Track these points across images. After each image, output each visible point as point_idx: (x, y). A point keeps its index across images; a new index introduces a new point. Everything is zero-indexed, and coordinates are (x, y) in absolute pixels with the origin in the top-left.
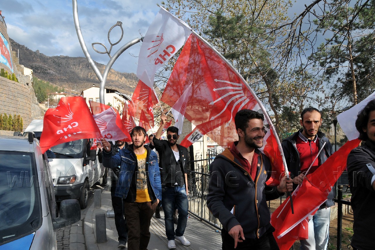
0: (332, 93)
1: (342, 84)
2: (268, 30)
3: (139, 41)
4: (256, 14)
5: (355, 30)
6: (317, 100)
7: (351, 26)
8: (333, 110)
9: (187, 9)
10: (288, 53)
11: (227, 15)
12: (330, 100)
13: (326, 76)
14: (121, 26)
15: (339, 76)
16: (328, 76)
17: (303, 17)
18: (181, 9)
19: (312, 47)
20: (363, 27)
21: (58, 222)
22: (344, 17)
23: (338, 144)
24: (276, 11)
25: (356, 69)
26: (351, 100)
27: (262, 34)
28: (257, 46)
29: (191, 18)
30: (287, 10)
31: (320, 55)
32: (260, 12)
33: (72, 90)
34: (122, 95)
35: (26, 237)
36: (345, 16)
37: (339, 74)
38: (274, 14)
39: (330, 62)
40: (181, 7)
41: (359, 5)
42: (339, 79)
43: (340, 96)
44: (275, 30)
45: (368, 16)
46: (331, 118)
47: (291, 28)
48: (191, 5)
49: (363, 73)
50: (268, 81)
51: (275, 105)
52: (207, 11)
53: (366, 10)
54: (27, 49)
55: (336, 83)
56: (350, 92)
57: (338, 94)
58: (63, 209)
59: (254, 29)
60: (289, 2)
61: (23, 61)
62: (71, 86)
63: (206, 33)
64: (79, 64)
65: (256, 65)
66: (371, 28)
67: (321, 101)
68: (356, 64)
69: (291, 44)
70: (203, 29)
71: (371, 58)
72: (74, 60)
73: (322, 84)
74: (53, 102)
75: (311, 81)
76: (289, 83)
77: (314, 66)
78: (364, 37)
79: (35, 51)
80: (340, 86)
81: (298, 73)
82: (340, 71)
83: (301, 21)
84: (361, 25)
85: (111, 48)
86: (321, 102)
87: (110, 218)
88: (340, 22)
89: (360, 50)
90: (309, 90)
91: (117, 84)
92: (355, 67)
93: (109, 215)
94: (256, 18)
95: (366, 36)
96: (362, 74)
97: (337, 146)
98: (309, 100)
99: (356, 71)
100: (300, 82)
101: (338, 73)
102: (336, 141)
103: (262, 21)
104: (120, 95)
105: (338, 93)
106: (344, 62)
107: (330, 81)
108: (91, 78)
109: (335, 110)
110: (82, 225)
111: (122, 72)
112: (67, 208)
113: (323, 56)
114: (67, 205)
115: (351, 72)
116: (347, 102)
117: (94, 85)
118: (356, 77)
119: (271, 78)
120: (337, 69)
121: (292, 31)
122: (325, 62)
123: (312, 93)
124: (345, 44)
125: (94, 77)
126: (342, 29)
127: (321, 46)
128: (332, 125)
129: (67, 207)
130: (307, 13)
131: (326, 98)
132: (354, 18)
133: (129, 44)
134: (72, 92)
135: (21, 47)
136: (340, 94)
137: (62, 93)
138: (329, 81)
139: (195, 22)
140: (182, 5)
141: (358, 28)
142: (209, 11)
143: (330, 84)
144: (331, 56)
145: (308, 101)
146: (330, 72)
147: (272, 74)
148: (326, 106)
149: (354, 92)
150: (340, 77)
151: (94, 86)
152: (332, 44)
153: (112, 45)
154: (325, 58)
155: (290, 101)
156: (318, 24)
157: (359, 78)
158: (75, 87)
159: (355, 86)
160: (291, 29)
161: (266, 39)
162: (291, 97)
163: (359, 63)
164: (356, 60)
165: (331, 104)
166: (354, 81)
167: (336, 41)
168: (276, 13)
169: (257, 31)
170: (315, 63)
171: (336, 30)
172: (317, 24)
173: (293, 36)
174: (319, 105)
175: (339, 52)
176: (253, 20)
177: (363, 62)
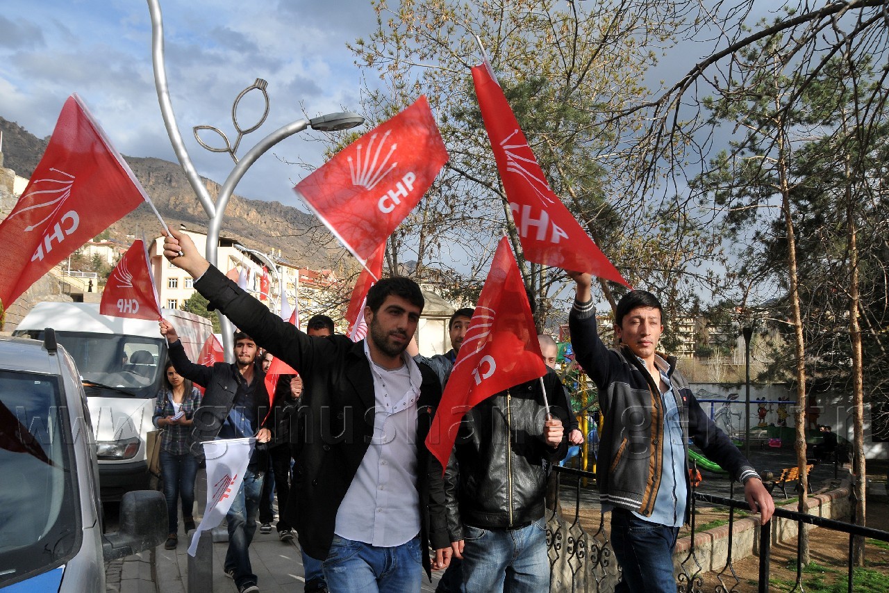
0: (741, 265)
1: (764, 246)
2: (602, 116)
3: (304, 127)
4: (575, 77)
5: (793, 125)
6: (709, 280)
7: (787, 115)
8: (743, 304)
9: (415, 58)
10: (646, 171)
11: (509, 77)
12: (737, 281)
13: (730, 227)
14: (263, 89)
15: (757, 226)
16: (734, 225)
17: (683, 89)
18: (402, 58)
19: (702, 159)
20: (809, 121)
21: (114, 544)
22: (771, 96)
23: (753, 383)
24: (620, 72)
25: (795, 213)
26: (784, 284)
27: (588, 123)
28: (576, 151)
29: (424, 80)
30: (644, 72)
31: (715, 177)
32: (583, 75)
33: (128, 236)
34: (249, 253)
35: (45, 575)
36: (772, 94)
37: (758, 222)
38: (615, 79)
39: (739, 196)
40: (402, 53)
41: (803, 73)
42: (758, 233)
43: (759, 273)
44: (618, 118)
45: (820, 98)
46: (738, 324)
47: (655, 114)
48: (426, 51)
49: (810, 223)
50: (600, 233)
51: (612, 289)
52: (460, 66)
53: (816, 84)
54: (23, 132)
55: (750, 242)
56: (783, 266)
57: (756, 269)
58: (128, 513)
59: (571, 111)
60: (651, 56)
61: (11, 161)
62: (127, 226)
63: (459, 116)
64: (149, 174)
65: (571, 194)
66: (828, 124)
67: (717, 282)
68: (795, 202)
69: (656, 148)
70: (449, 106)
71: (829, 189)
72: (137, 165)
73: (720, 242)
74: (81, 262)
75: (695, 236)
76: (645, 239)
77: (701, 202)
78: (814, 144)
79: (43, 139)
80: (759, 251)
81: (665, 216)
82: (760, 216)
83: (679, 100)
84: (806, 115)
85: (239, 139)
86: (719, 284)
87: (219, 544)
88: (761, 105)
89: (804, 170)
90: (691, 257)
91: (238, 225)
92: (793, 209)
93: (218, 536)
94: (575, 88)
95: (817, 142)
96: (809, 225)
97: (752, 389)
98: (691, 279)
99: (795, 217)
100: (671, 238)
101: (755, 221)
102: (748, 377)
103: (587, 94)
104: (243, 252)
105: (756, 266)
106: (768, 195)
107: (738, 238)
108: (175, 208)
109: (749, 304)
110: (151, 559)
111: (251, 199)
112: (139, 511)
113: (723, 181)
114: (140, 503)
115: (784, 220)
116: (775, 288)
117: (182, 225)
118: (796, 230)
119: (606, 227)
120: (754, 210)
121: (659, 121)
122: (728, 193)
123: (697, 263)
124: (774, 156)
125: (182, 208)
126: (765, 123)
127: (720, 158)
128: (741, 341)
129: (137, 508)
130: (691, 82)
131: (729, 276)
132: (793, 98)
133: (282, 132)
134: (128, 241)
135: (8, 126)
136: (761, 269)
137: (104, 241)
138: (735, 238)
139: (433, 89)
140: (403, 47)
141: (799, 121)
142: (465, 65)
143: (737, 246)
144: (742, 181)
145: (687, 282)
146: (736, 217)
147: (610, 217)
148: (729, 294)
149: (791, 265)
150: (759, 229)
151: (182, 227)
152: (743, 153)
153: (242, 133)
154: (727, 185)
155: (647, 280)
156: (714, 107)
157: (802, 235)
158: (137, 228)
159: (794, 252)
160: (655, 117)
161: (597, 136)
162: (649, 271)
163: (803, 199)
164: (793, 194)
165: (740, 291)
166: (790, 241)
167: (752, 149)
168: (620, 78)
169: (576, 117)
170: (705, 195)
171: (753, 123)
172: (711, 108)
173: (660, 133)
174: (714, 293)
175: (760, 173)
176: (567, 91)
177: (809, 198)
